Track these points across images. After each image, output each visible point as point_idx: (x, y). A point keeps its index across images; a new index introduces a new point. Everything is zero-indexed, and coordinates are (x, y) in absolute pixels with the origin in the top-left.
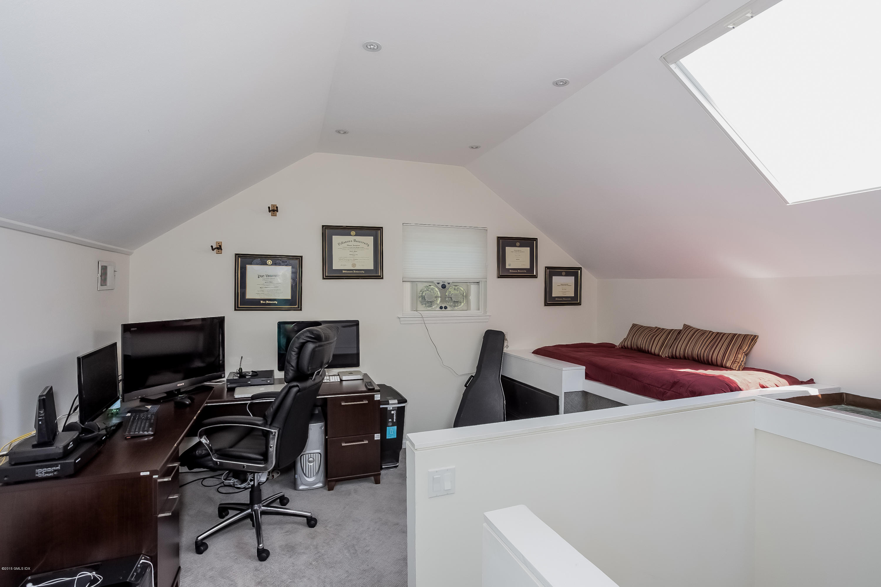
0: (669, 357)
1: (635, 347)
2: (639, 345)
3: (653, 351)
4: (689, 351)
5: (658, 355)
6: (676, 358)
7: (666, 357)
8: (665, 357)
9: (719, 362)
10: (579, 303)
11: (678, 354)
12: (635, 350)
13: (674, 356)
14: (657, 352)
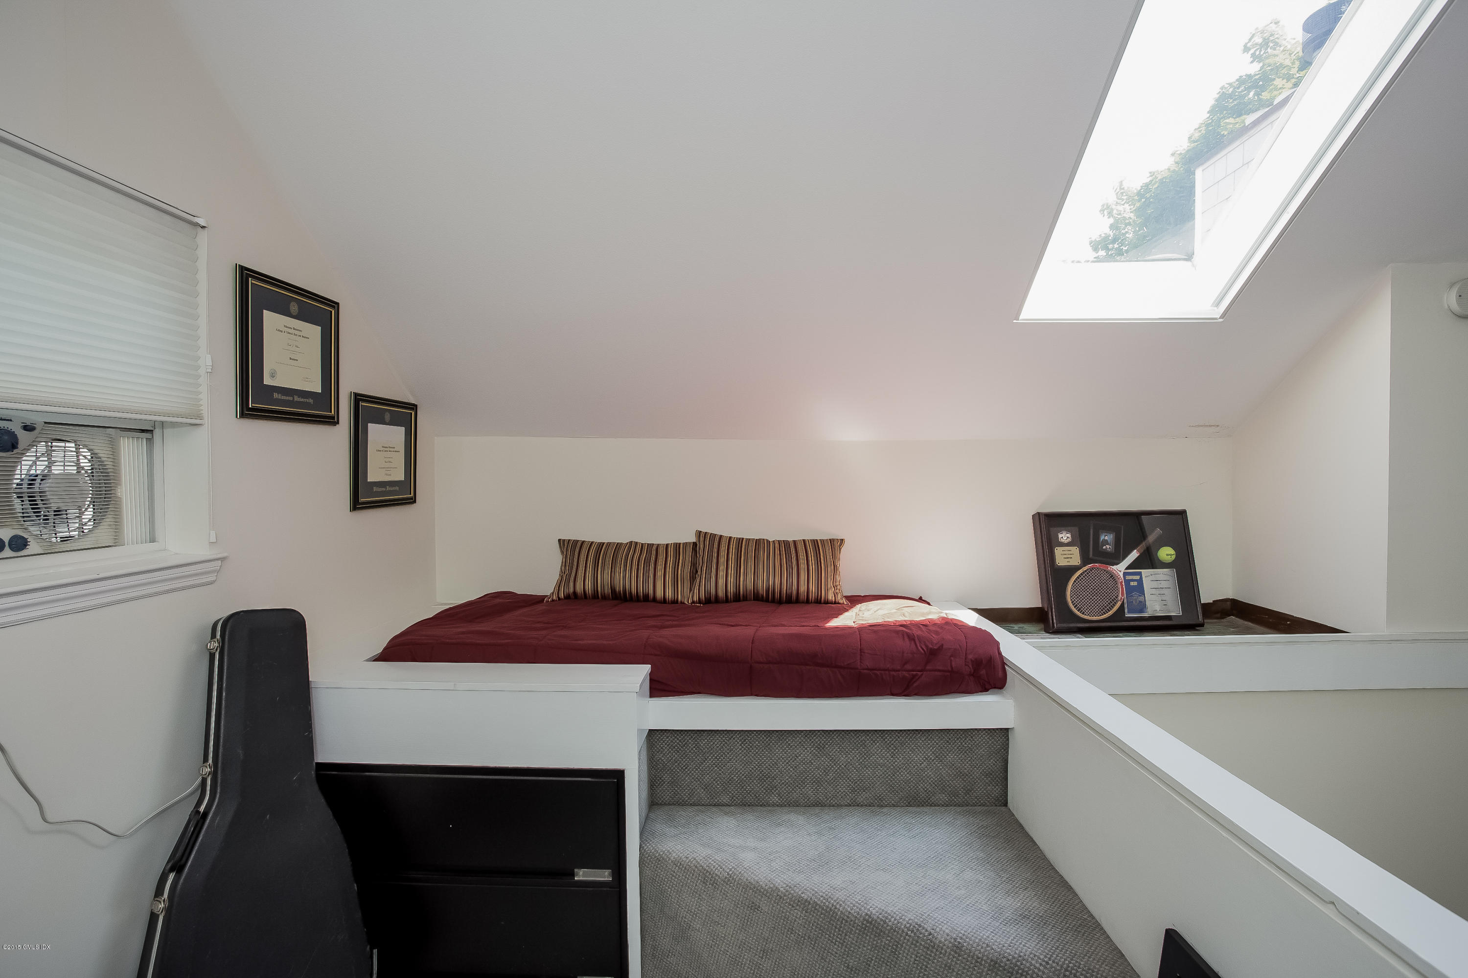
0: (700, 602)
1: (607, 591)
2: (619, 587)
3: (659, 594)
4: (747, 583)
5: (675, 602)
6: (717, 600)
7: (693, 602)
8: (691, 603)
9: (813, 596)
10: (411, 498)
11: (721, 593)
12: (605, 597)
13: (713, 598)
14: (669, 594)
